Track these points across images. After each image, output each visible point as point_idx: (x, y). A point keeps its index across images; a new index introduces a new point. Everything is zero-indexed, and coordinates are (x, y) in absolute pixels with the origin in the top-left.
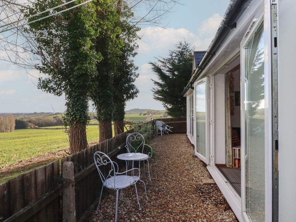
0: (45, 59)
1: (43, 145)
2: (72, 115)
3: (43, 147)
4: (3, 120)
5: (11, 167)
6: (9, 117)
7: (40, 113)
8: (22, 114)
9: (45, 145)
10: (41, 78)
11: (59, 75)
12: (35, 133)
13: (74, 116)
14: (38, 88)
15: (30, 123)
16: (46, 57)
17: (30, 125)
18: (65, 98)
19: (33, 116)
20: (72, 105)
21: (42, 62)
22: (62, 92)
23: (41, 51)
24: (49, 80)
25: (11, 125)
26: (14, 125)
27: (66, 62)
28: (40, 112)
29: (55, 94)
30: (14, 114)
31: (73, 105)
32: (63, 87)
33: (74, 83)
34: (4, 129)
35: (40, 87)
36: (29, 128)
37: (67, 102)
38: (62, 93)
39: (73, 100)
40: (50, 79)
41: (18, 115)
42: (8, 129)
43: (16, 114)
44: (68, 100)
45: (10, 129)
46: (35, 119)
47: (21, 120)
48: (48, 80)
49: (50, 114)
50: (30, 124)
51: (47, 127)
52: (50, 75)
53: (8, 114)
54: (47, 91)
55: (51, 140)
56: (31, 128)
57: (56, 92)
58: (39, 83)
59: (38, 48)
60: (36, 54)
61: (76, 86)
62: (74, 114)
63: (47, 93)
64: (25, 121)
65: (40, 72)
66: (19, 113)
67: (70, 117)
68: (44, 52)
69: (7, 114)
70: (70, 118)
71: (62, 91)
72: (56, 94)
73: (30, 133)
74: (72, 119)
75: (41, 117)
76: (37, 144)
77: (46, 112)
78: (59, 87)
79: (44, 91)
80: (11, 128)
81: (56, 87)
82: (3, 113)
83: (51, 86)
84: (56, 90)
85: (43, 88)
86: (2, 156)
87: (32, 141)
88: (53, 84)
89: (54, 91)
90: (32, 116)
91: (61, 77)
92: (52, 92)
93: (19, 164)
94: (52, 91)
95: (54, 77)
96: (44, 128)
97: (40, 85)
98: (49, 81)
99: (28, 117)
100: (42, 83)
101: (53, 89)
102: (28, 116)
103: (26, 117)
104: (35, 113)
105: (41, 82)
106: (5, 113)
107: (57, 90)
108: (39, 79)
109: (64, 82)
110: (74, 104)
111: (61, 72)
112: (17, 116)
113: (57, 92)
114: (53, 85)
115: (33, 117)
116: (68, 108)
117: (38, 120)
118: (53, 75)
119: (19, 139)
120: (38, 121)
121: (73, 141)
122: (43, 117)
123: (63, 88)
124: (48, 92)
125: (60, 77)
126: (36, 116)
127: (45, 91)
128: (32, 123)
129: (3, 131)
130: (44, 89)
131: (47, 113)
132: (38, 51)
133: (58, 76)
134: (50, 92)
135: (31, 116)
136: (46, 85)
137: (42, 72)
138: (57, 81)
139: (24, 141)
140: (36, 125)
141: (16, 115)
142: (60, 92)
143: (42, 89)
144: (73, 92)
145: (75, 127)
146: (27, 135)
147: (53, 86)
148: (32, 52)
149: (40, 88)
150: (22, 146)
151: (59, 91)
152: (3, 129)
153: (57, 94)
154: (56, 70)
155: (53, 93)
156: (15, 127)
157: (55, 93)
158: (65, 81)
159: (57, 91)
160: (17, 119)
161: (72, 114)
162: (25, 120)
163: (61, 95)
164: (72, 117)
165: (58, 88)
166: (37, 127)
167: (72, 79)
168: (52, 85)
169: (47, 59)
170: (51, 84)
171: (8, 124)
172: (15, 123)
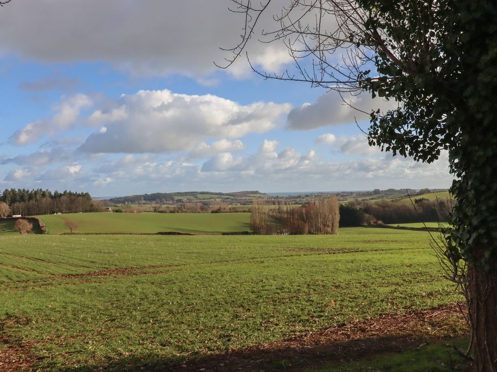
0: (384, 53)
1: (394, 280)
2: (476, 228)
3: (393, 288)
4: (320, 206)
5: (323, 338)
6: (330, 199)
7: (386, 191)
8: (351, 193)
9: (398, 280)
10: (378, 112)
11: (426, 94)
12: (376, 241)
13: (482, 231)
14: (371, 143)
15: (367, 213)
16: (389, 48)
17: (366, 218)
18: (449, 169)
19: (372, 199)
20: (473, 192)
21: (377, 62)
22: (439, 147)
23: (376, 33)
24: (400, 114)
25: (333, 217)
26: (338, 217)
27: (448, 46)
28: (387, 189)
29: (416, 156)
30: (338, 194)
31: (478, 194)
32: (442, 132)
33: (479, 116)
34: (322, 226)
35: (375, 140)
36: (366, 224)
37: (455, 182)
38: (438, 152)
39: (478, 174)
40: (401, 110)
41: (343, 195)
42: (328, 226)
43: (342, 194)
44: (459, 175)
45: (330, 225)
46: (376, 205)
47: (350, 206)
48: (395, 116)
49: (408, 193)
50: (367, 215)
51: (401, 225)
52: (400, 100)
53: (328, 193)
54: (394, 149)
55: (410, 266)
56: (370, 226)
57: (420, 150)
58: (371, 127)
59: (366, 25)
60: (361, 47)
61: (486, 122)
62: (483, 222)
63: (395, 154)
64: (358, 209)
65: (374, 96)
66: (347, 193)
67: (470, 232)
68: (383, 34)
69: (325, 193)
70: (467, 236)
71: (437, 145)
72: (420, 157)
73: (366, 239)
74: (476, 241)
75: (388, 200)
76: (380, 275)
77: (399, 189)
78: (430, 135)
79: (385, 149)
80: (333, 224)
81: (420, 133)
82: (319, 193)
83: (406, 133)
84: (422, 145)
85: (384, 142)
86: (309, 300)
87: (368, 264)
88: (410, 125)
89: (415, 147)
90: (371, 197)
91: (435, 101)
92: (407, 152)
93: (339, 333)
94: (409, 148)
95: (414, 104)
96: (396, 225)
97: (376, 133)
98: (400, 119)
99: (363, 200)
100: (381, 127)
101: (410, 141)
102: (364, 198)
103: (360, 199)
104: (377, 192)
105: (378, 123)
106: (322, 193)
107: (423, 142)
108: (372, 115)
109: (444, 116)
110: (484, 188)
111: (435, 85)
112: (342, 198)
113: (422, 151)
114: (409, 129)
115: (373, 201)
116: (460, 202)
117: (383, 207)
118: (411, 99)
119: (345, 254)
120: (382, 209)
121: (483, 319)
122: (392, 201)
123: (441, 137)
124: (398, 151)
125: (431, 99)
126: (379, 198)
127: (388, 149)
128: (370, 214)
129: (320, 229)
130: (386, 145)
131: (400, 191)
132: (366, 34)
133: (425, 97)
134: (403, 152)
135: (368, 198)
136: (392, 132)
137: (377, 93)
138: (422, 116)
139: (352, 262)
140: (378, 219)
141: (341, 196)
142: (431, 149)
143: (379, 144)
144: (477, 148)
145: (487, 268)
146: (360, 246)
147: (410, 132)
148: (351, 41)
149: (374, 144)
150: (348, 277)
151: (428, 145)
152: (320, 225)
153: (424, 158)
154: (418, 80)
155: (411, 154)
156: (339, 222)
157: (417, 152)
158: (447, 112)
159: (424, 146)
160: (343, 204)
161: (475, 222)
162: (358, 207)
163: (437, 158)
164: (474, 235)
165: (426, 136)
166: (380, 222)
167: (471, 103)
168: (407, 130)
169: (392, 51)
170: (405, 127)
171: (327, 214)
172: (340, 213)
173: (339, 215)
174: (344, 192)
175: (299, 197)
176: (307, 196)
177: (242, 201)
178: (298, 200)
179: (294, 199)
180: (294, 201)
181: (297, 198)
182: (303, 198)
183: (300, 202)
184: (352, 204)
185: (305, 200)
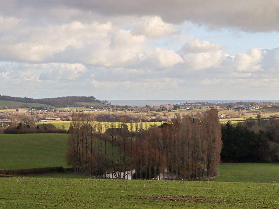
25: (209, 146)
80: (209, 157)
99: (272, 117)
102: (274, 114)
112: (236, 113)
156: (221, 154)
162: (257, 129)
171: (200, 140)
172: (222, 139)
173: (221, 143)
174: (240, 103)
175: (163, 108)
176: (176, 107)
177: (65, 114)
178: (161, 113)
179: (154, 113)
180: (155, 115)
181: (159, 111)
182: (169, 111)
183: (164, 118)
184: (250, 122)
185: (172, 114)
